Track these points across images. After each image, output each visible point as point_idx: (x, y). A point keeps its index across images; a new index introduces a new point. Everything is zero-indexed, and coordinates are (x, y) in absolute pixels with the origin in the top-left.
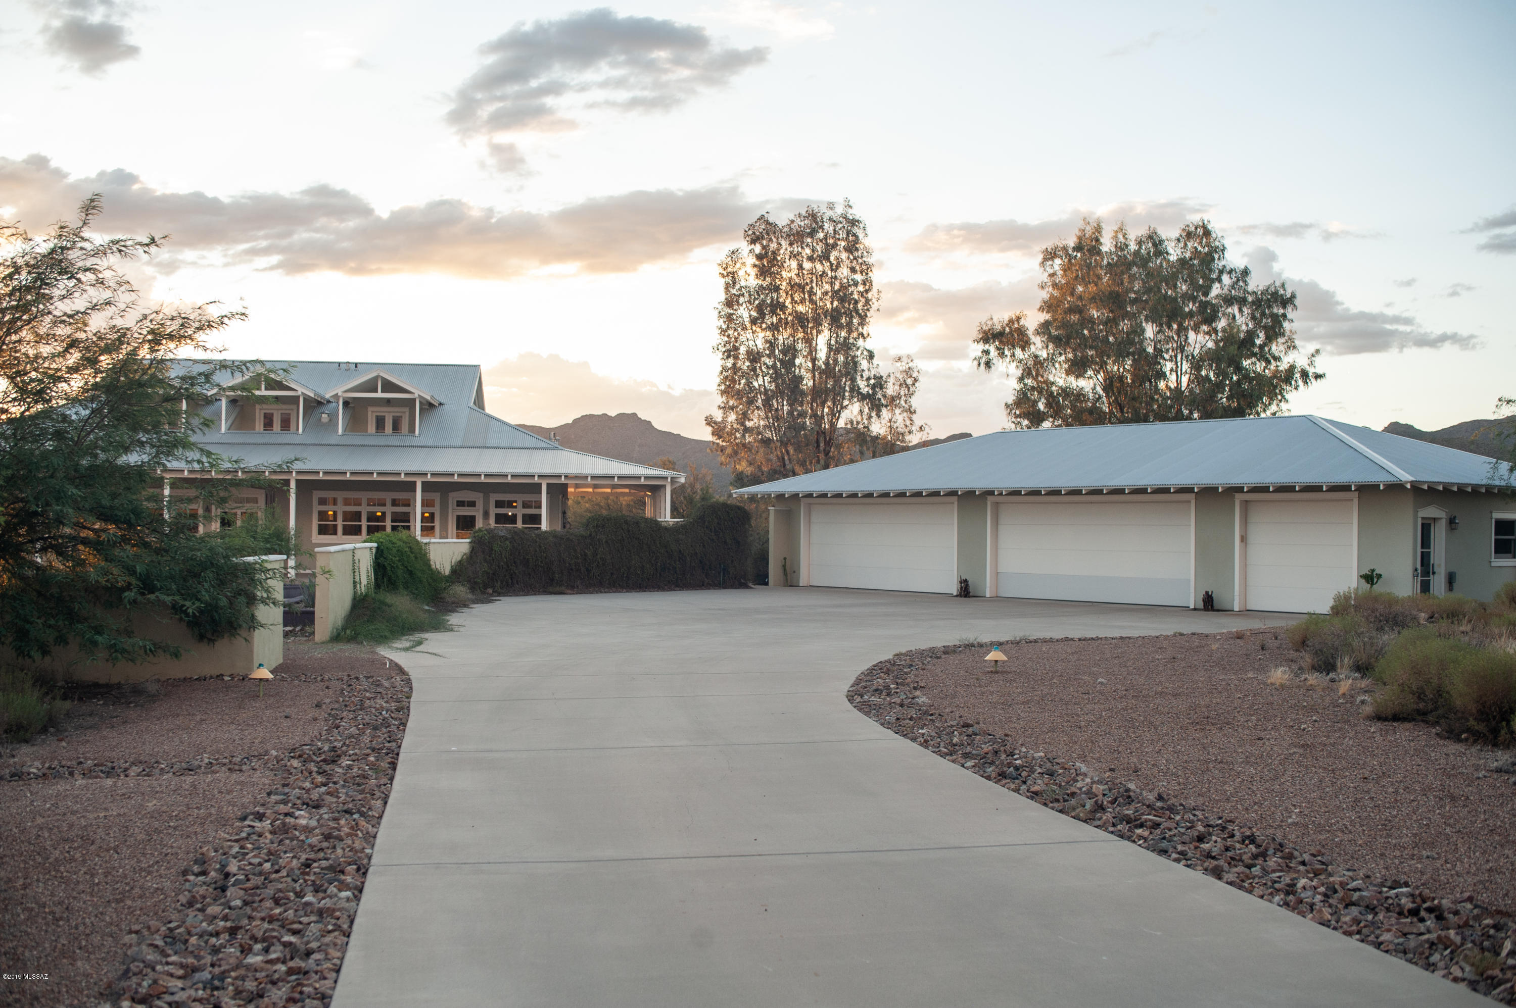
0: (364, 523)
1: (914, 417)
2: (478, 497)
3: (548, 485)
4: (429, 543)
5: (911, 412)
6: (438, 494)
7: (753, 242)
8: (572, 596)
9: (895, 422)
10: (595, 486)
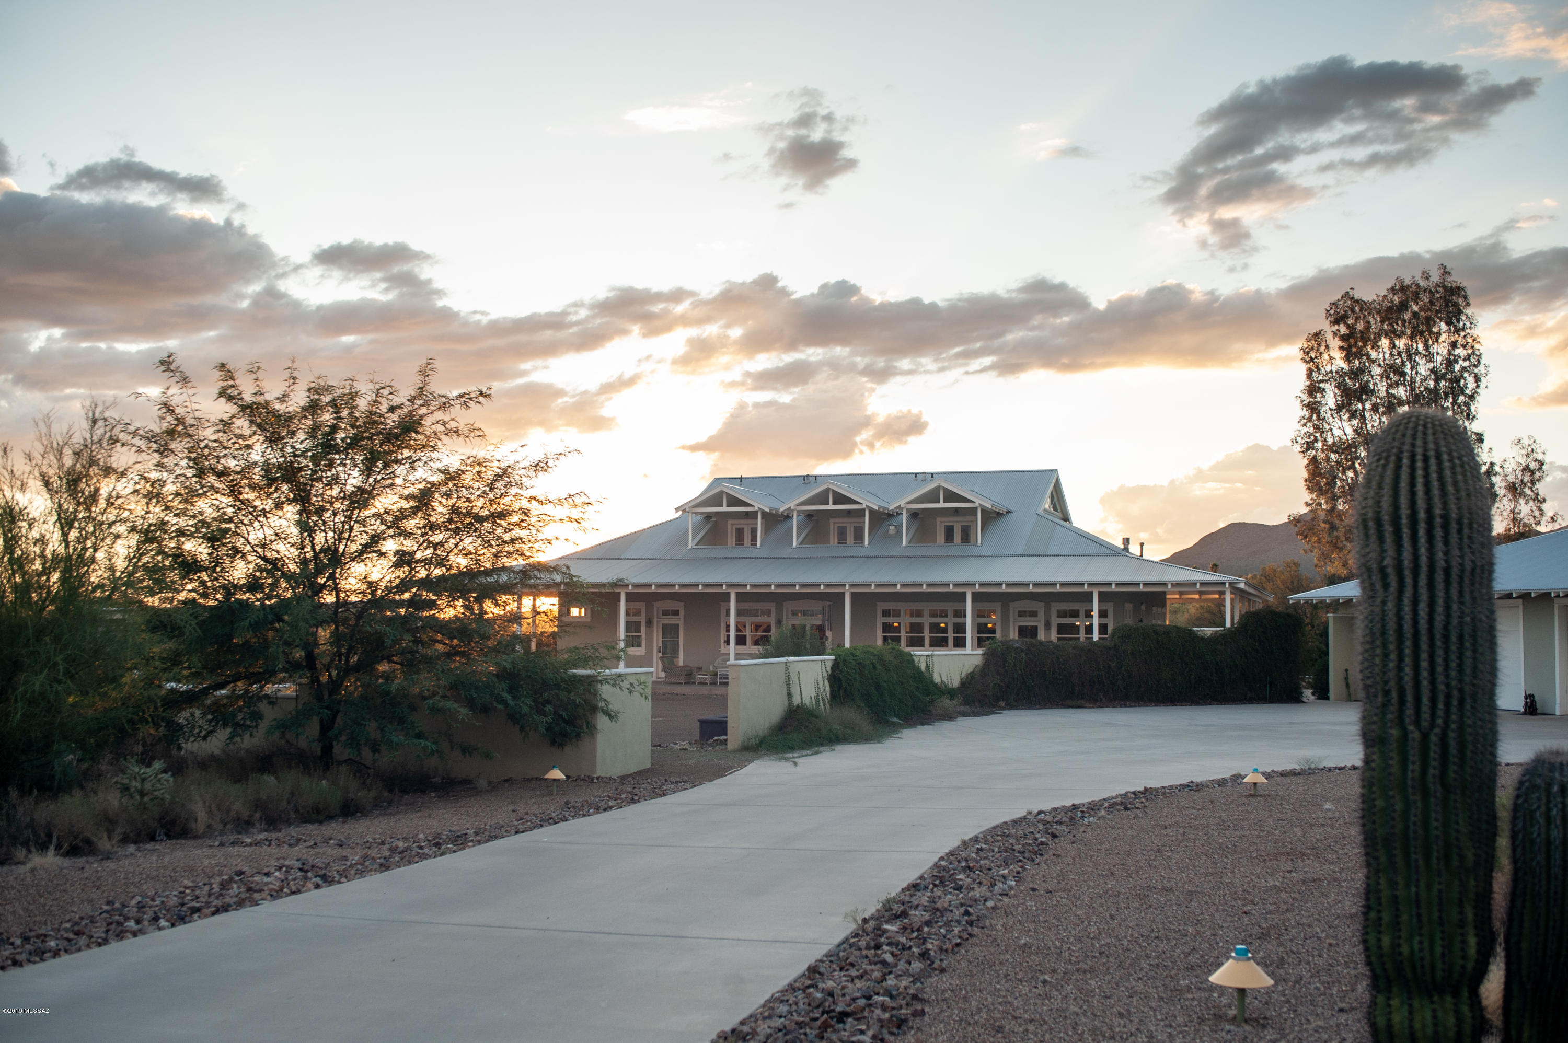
0: (927, 635)
1: (1544, 506)
2: (1039, 607)
3: (1100, 593)
4: (932, 655)
5: (1538, 501)
6: (999, 604)
7: (1336, 322)
8: (1093, 710)
9: (1519, 513)
10: (1201, 593)
